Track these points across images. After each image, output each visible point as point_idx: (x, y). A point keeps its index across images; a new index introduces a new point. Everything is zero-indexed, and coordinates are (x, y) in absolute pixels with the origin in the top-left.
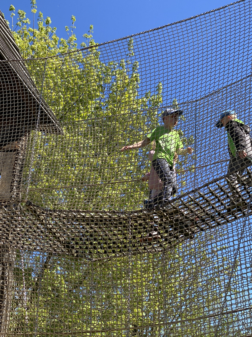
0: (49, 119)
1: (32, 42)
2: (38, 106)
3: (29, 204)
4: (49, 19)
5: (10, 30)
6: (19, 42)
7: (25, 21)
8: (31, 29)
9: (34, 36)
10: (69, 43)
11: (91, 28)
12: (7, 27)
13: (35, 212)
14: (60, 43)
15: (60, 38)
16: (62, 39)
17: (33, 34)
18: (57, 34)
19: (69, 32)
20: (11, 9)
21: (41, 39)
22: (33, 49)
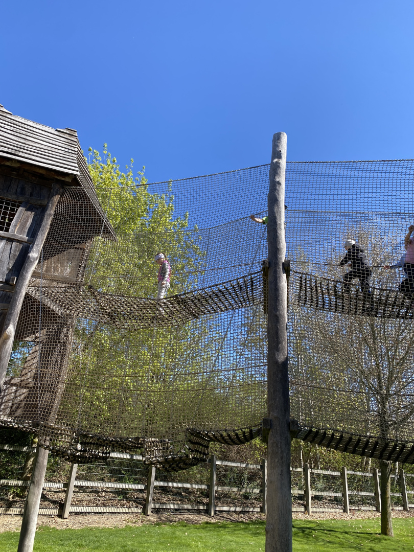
0: (110, 231)
1: (101, 173)
2: (103, 221)
3: (90, 287)
4: (115, 159)
5: (87, 164)
6: (93, 174)
7: (98, 158)
8: (101, 164)
9: (103, 169)
10: (127, 177)
11: (143, 168)
12: (86, 164)
13: (94, 293)
14: (121, 176)
15: (121, 173)
16: (123, 174)
17: (103, 168)
18: (120, 170)
19: (128, 169)
20: (90, 150)
21: (108, 172)
22: (102, 178)
